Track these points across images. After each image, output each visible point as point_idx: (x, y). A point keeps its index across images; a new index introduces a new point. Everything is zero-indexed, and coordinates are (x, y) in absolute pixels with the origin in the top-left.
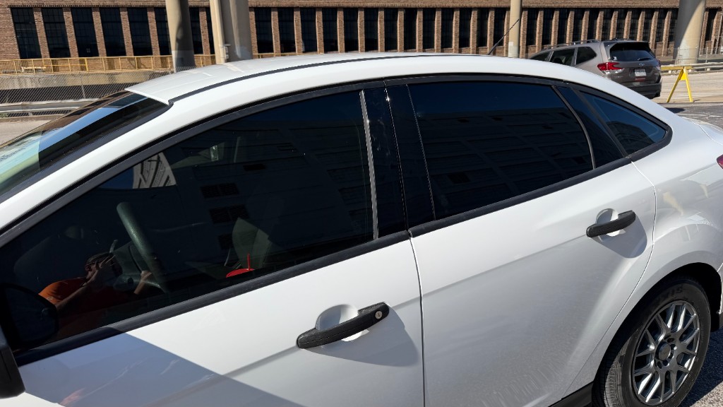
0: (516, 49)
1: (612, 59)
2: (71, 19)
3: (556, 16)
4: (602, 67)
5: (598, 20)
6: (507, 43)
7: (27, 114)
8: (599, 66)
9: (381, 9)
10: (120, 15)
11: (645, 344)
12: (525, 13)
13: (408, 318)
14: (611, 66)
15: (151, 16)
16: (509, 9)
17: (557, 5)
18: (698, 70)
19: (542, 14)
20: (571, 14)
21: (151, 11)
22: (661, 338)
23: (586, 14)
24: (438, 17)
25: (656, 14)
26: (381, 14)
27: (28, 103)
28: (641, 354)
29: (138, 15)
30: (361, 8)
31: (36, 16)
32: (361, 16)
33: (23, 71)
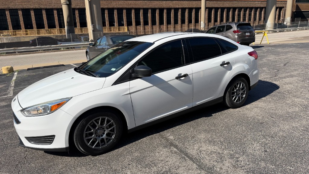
0: (204, 24)
1: (238, 29)
2: (21, 14)
3: (219, 11)
4: (235, 32)
5: (236, 12)
6: (200, 22)
7: (16, 53)
8: (233, 31)
9: (150, 9)
10: (42, 12)
11: (234, 90)
12: (207, 10)
13: (191, 76)
14: (238, 32)
15: (55, 12)
16: (201, 8)
17: (220, 6)
18: (274, 32)
19: (214, 10)
20: (225, 10)
21: (55, 10)
22: (237, 89)
23: (231, 10)
24: (173, 12)
25: (259, 10)
26: (150, 11)
27: (16, 48)
28: (233, 91)
29: (49, 12)
30: (142, 9)
31: (6, 13)
32: (141, 12)
33: (1, 36)
